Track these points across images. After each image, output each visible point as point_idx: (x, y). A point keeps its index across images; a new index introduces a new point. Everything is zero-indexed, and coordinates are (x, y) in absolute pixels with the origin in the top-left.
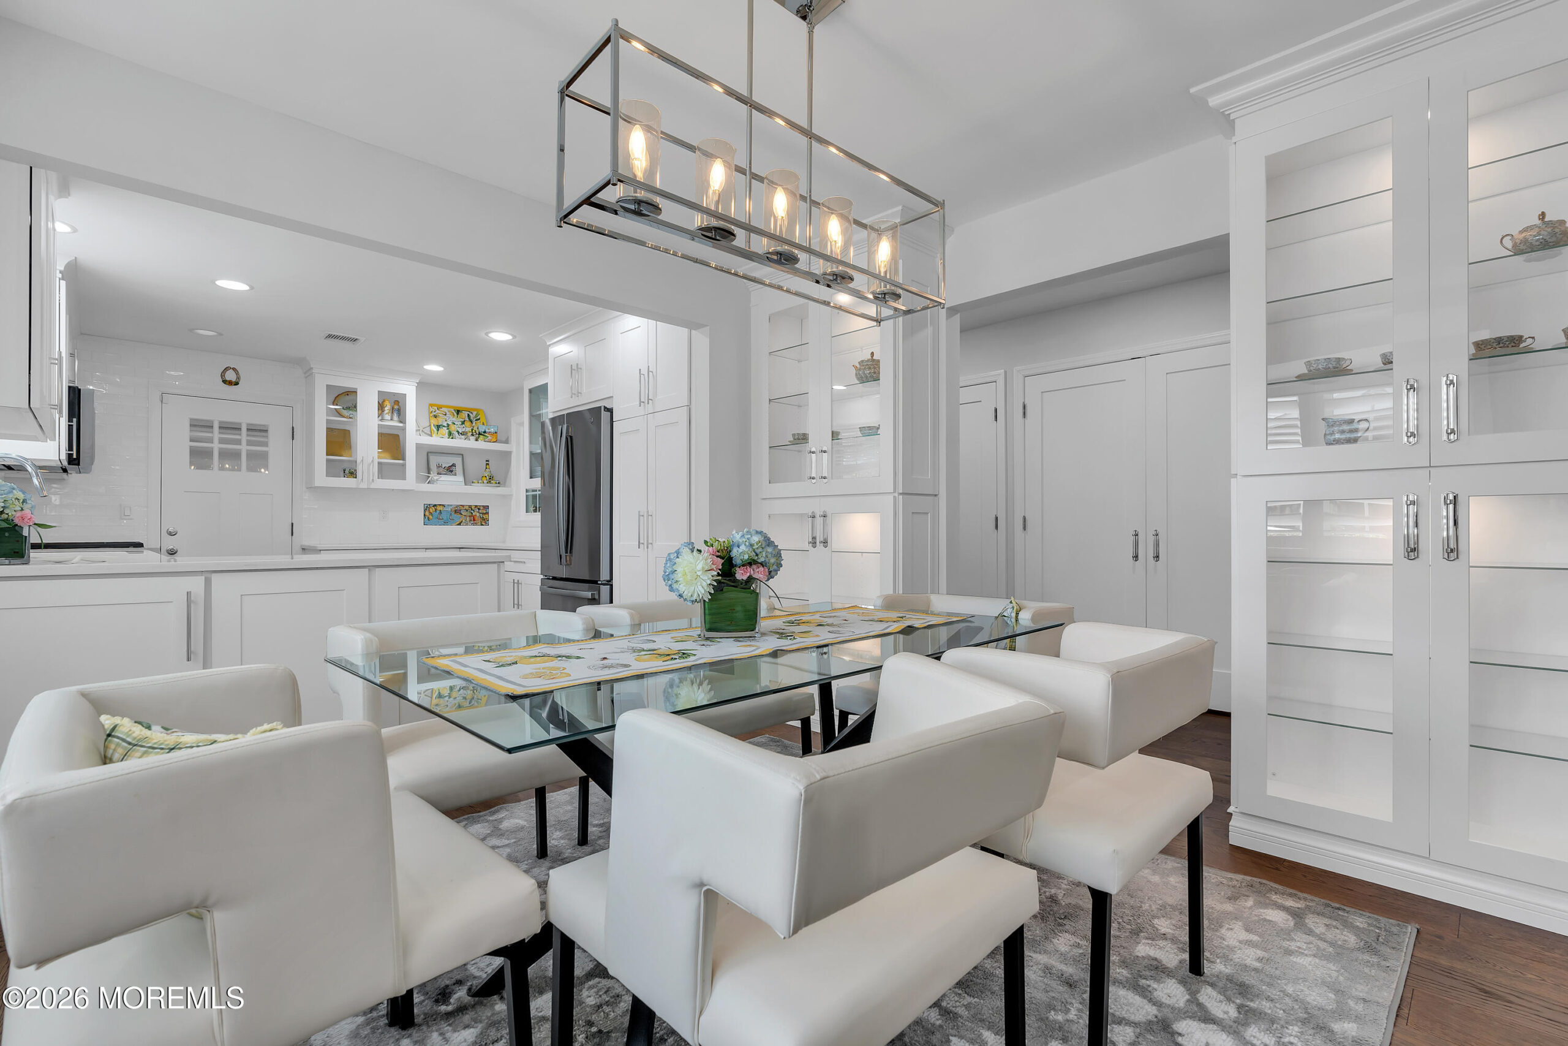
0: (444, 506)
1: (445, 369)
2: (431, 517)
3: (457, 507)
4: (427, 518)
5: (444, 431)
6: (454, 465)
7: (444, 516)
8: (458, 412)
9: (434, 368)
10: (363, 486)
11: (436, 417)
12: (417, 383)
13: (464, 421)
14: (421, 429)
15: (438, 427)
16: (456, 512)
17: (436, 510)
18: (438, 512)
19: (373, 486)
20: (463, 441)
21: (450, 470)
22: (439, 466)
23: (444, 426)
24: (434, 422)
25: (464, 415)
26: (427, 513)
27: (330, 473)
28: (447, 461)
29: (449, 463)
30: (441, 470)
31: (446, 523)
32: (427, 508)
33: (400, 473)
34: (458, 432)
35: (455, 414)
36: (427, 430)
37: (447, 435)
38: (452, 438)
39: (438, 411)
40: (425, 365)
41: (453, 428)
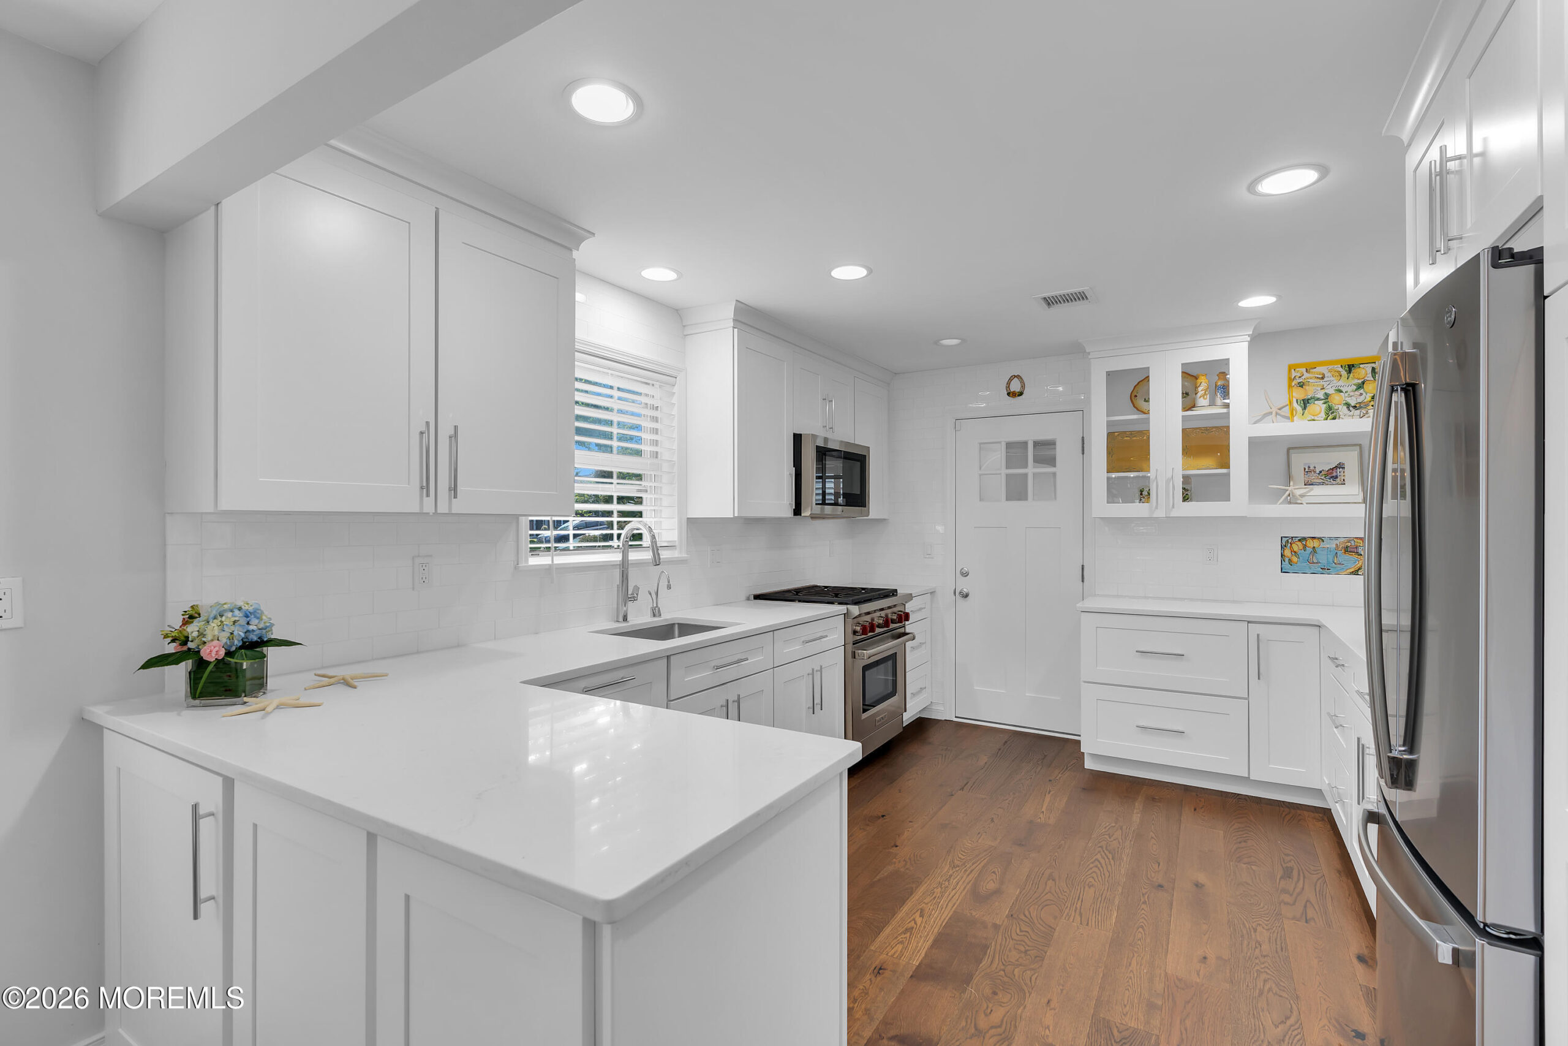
0: (1321, 539)
1: (1279, 297)
2: (1295, 559)
3: (1349, 542)
4: (1287, 560)
5: (1319, 407)
6: (1340, 466)
7: (1323, 558)
8: (1350, 368)
9: (1257, 301)
10: (1160, 513)
11: (1302, 386)
12: (1249, 335)
13: (1363, 383)
14: (1274, 410)
15: (1305, 403)
16: (1347, 550)
17: (1305, 547)
18: (1309, 550)
19: (1174, 514)
20: (1357, 420)
21: (1333, 475)
22: (1308, 471)
23: (1318, 399)
24: (1299, 394)
25: (1364, 371)
26: (1287, 552)
27: (1112, 497)
28: (1325, 461)
29: (1329, 463)
30: (1313, 477)
31: (1325, 570)
32: (1286, 543)
33: (1220, 489)
34: (1348, 405)
35: (1344, 373)
36: (1286, 411)
37: (1323, 415)
38: (1334, 418)
39: (1306, 375)
40: (1239, 301)
41: (1337, 400)
